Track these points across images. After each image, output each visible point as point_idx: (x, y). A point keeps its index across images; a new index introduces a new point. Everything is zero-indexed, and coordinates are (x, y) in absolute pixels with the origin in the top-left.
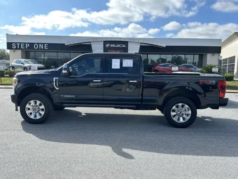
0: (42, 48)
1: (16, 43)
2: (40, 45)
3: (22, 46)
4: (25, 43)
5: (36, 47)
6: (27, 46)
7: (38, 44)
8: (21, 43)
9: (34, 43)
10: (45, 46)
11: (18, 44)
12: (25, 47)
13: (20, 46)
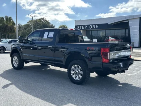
0: (94, 28)
1: (79, 26)
2: (93, 26)
3: (83, 27)
4: (84, 25)
5: (91, 27)
6: (85, 27)
7: (92, 25)
8: (82, 26)
9: (89, 25)
10: (96, 26)
11: (81, 26)
12: (84, 28)
13: (82, 27)
